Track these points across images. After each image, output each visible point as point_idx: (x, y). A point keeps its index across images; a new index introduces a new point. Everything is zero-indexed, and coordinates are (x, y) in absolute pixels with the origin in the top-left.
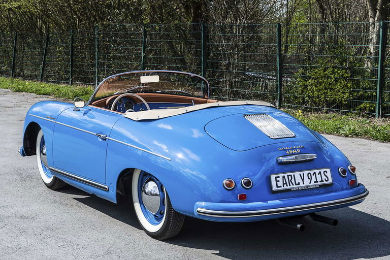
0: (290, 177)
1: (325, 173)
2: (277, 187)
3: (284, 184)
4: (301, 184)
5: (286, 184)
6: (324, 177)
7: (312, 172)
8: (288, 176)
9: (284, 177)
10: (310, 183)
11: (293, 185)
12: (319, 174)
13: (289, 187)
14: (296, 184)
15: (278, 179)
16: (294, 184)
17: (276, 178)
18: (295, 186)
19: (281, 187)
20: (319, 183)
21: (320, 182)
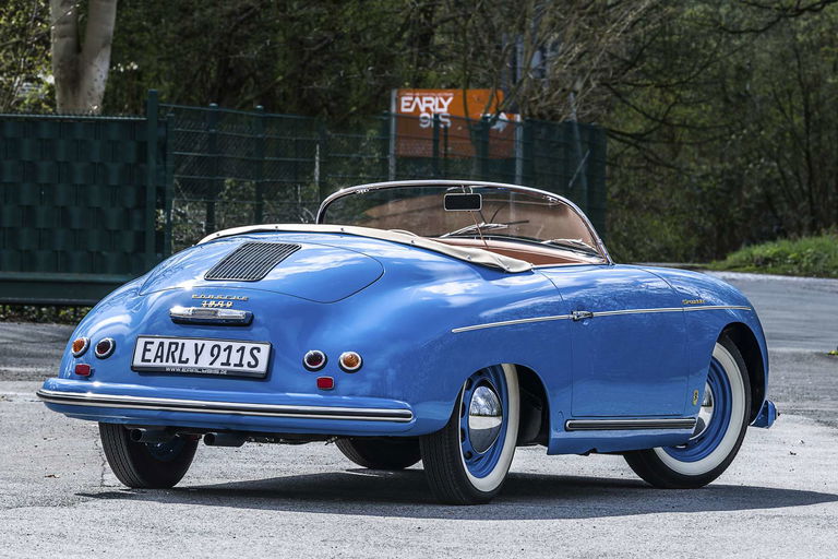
0: (173, 347)
1: (255, 352)
2: (143, 360)
3: (157, 357)
4: (191, 364)
5: (161, 357)
6: (247, 358)
7: (224, 345)
8: (171, 344)
9: (162, 344)
10: (211, 364)
11: (174, 361)
12: (238, 351)
13: (164, 364)
14: (180, 361)
15: (149, 347)
16: (177, 359)
17: (146, 343)
18: (177, 364)
19: (149, 361)
20: (232, 367)
21: (235, 365)
